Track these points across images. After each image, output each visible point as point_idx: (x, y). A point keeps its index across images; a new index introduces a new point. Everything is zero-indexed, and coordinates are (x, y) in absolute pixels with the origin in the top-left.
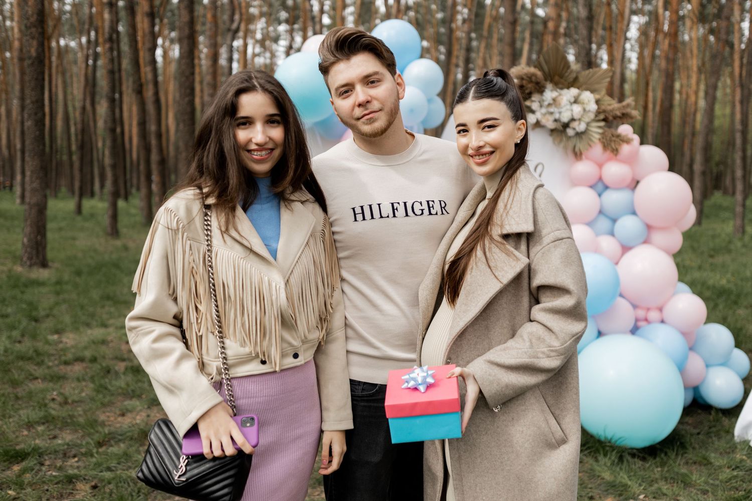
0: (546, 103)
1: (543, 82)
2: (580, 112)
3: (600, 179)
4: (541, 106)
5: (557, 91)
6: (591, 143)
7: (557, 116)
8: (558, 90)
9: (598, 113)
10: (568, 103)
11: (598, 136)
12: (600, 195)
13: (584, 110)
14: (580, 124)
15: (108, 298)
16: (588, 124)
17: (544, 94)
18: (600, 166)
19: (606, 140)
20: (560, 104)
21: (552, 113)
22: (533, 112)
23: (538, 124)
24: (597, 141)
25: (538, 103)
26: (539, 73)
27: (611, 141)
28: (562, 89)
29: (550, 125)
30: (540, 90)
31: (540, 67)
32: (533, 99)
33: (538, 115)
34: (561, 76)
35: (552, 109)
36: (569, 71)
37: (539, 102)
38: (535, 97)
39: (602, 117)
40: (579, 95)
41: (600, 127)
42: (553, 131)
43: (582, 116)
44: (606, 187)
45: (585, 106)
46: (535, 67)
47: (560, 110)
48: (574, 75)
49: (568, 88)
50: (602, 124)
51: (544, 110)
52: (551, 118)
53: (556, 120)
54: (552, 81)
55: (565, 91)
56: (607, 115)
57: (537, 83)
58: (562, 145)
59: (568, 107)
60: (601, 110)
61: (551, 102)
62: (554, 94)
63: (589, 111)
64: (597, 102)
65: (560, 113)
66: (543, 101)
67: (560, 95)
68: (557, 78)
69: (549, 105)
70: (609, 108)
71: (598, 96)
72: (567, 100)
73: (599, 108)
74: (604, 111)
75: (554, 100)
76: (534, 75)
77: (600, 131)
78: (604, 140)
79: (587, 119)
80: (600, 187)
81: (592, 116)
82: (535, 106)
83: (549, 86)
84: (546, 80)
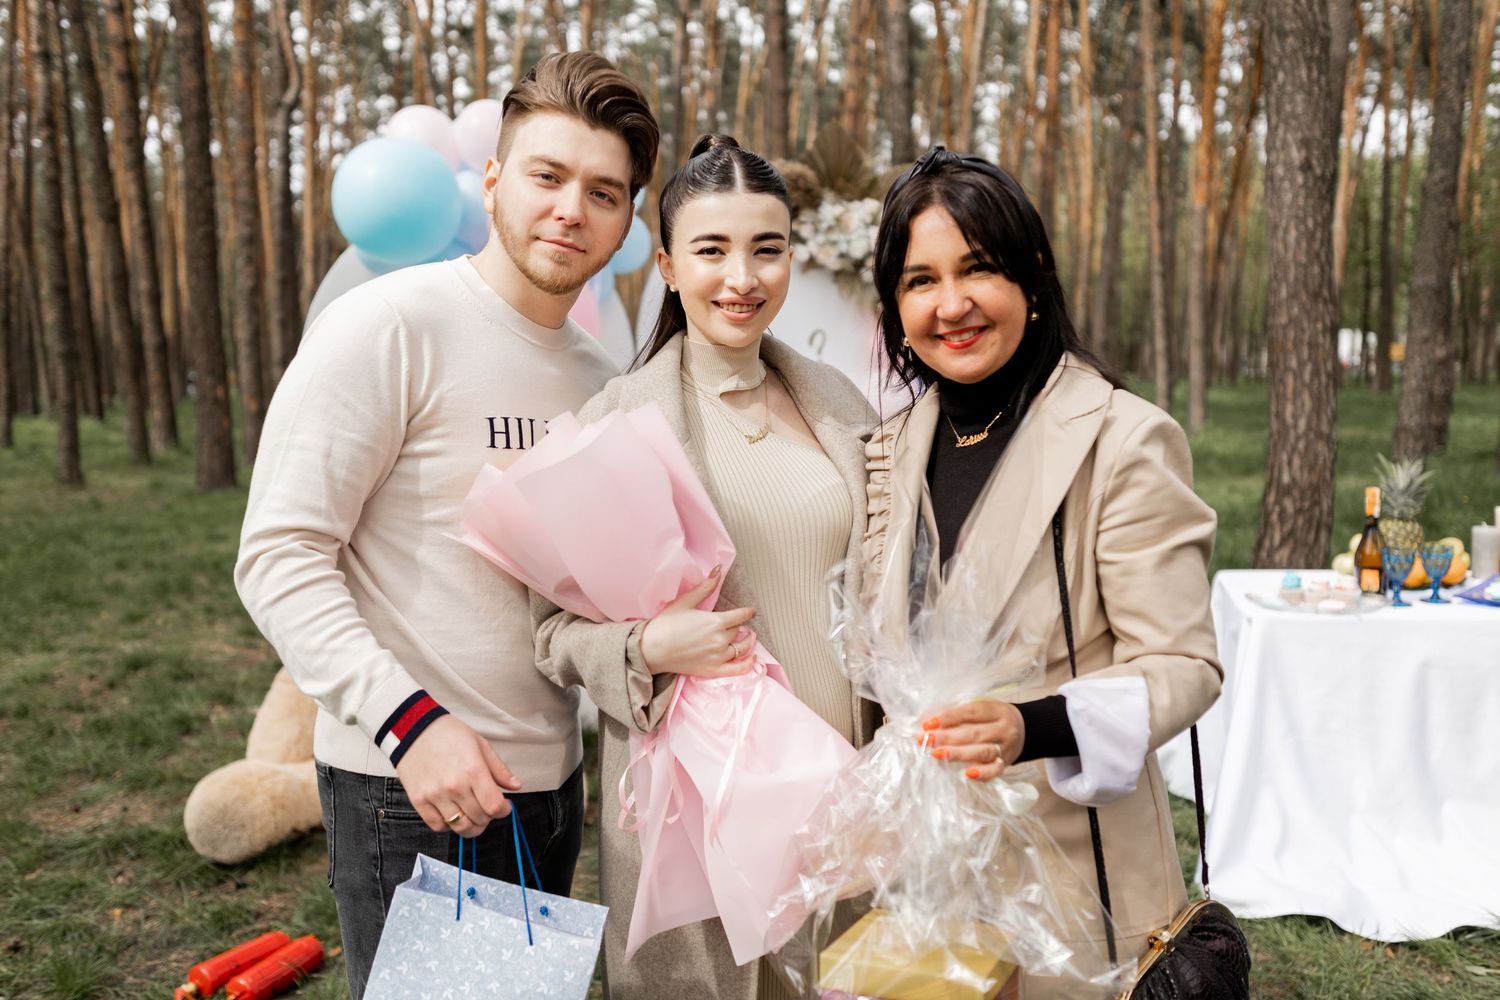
0: (824, 226)
1: (817, 188)
4: (816, 231)
5: (842, 205)
7: (843, 248)
8: (844, 203)
10: (861, 224)
15: (57, 597)
17: (821, 210)
20: (847, 227)
21: (834, 243)
22: (803, 241)
23: (812, 264)
25: (812, 226)
26: (810, 174)
28: (850, 200)
29: (832, 262)
30: (814, 203)
31: (813, 165)
32: (804, 218)
33: (812, 247)
34: (848, 179)
35: (834, 236)
36: (861, 169)
37: (813, 224)
38: (807, 215)
42: (838, 275)
46: (803, 162)
47: (849, 237)
48: (867, 178)
49: (861, 200)
51: (821, 238)
52: (834, 252)
53: (842, 256)
54: (833, 187)
55: (856, 205)
57: (808, 191)
58: (855, 298)
59: (862, 231)
61: (833, 223)
62: (838, 210)
65: (849, 242)
66: (819, 221)
67: (848, 211)
68: (840, 182)
69: (830, 229)
72: (860, 220)
75: (838, 220)
76: (801, 176)
82: (806, 231)
83: (828, 196)
84: (823, 185)
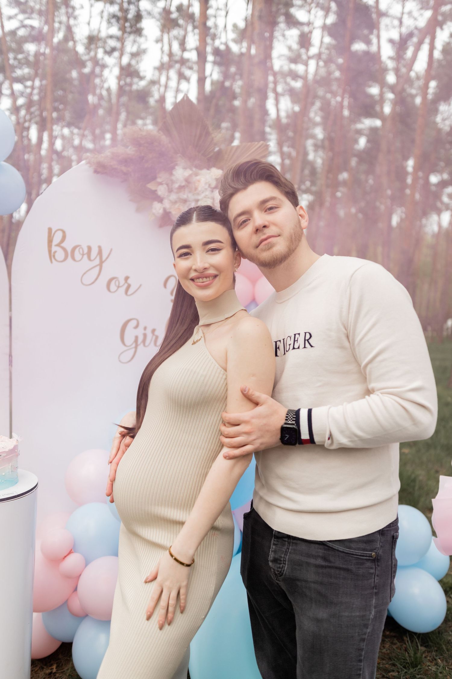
0: (176, 186)
1: (171, 153)
3: (255, 300)
4: (170, 191)
5: (191, 169)
8: (194, 169)
10: (207, 187)
17: (174, 172)
18: (254, 281)
20: (196, 189)
22: (160, 200)
25: (165, 186)
28: (200, 167)
30: (170, 170)
32: (159, 180)
33: (167, 204)
35: (184, 195)
37: (167, 185)
38: (162, 177)
48: (214, 148)
49: (208, 168)
51: (173, 197)
54: (184, 155)
55: (205, 171)
57: (163, 154)
59: (208, 193)
61: (183, 184)
62: (188, 173)
66: (173, 182)
67: (196, 175)
68: (191, 151)
69: (181, 188)
72: (206, 183)
75: (188, 181)
82: (161, 191)
84: (175, 151)
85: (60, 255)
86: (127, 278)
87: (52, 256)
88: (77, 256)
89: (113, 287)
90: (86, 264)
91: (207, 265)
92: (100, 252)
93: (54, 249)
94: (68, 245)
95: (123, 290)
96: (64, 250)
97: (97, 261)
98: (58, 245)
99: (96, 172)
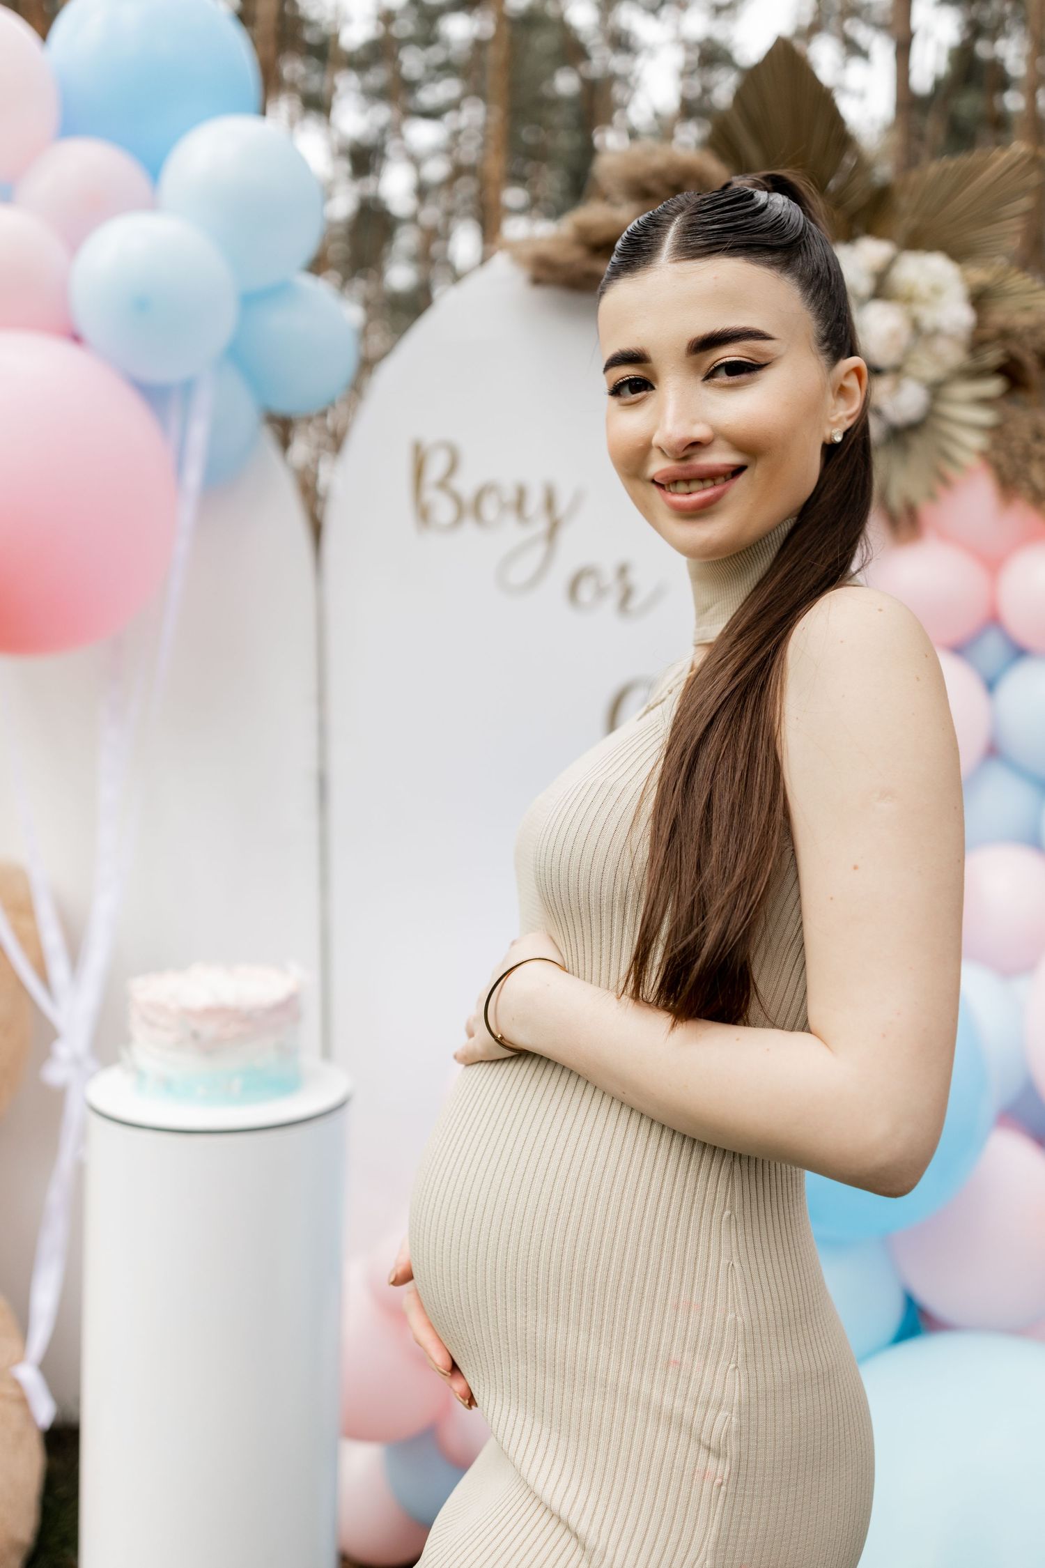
2: (894, 335)
3: (994, 620)
6: (951, 472)
9: (977, 343)
11: (975, 441)
12: (990, 685)
13: (916, 327)
14: (897, 387)
16: (936, 390)
18: (993, 565)
19: (1011, 455)
24: (969, 459)
27: (1028, 456)
36: (849, 161)
39: (993, 356)
40: (890, 264)
41: (984, 402)
43: (907, 354)
44: (1019, 652)
45: (919, 310)
50: (993, 387)
56: (1015, 348)
60: (988, 332)
63: (936, 333)
64: (979, 299)
70: (1023, 320)
71: (980, 275)
73: (980, 324)
74: (1005, 334)
77: (985, 416)
78: (1002, 457)
79: (931, 371)
80: (992, 647)
81: (952, 354)
85: (444, 510)
86: (623, 571)
87: (423, 514)
88: (490, 509)
89: (586, 592)
90: (510, 533)
91: (700, 432)
92: (550, 503)
93: (432, 495)
94: (466, 484)
95: (611, 602)
96: (457, 499)
97: (541, 525)
98: (443, 485)
99: (537, 281)
